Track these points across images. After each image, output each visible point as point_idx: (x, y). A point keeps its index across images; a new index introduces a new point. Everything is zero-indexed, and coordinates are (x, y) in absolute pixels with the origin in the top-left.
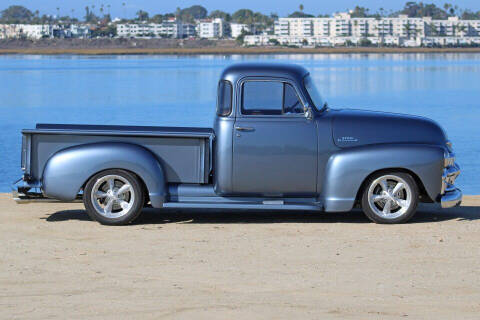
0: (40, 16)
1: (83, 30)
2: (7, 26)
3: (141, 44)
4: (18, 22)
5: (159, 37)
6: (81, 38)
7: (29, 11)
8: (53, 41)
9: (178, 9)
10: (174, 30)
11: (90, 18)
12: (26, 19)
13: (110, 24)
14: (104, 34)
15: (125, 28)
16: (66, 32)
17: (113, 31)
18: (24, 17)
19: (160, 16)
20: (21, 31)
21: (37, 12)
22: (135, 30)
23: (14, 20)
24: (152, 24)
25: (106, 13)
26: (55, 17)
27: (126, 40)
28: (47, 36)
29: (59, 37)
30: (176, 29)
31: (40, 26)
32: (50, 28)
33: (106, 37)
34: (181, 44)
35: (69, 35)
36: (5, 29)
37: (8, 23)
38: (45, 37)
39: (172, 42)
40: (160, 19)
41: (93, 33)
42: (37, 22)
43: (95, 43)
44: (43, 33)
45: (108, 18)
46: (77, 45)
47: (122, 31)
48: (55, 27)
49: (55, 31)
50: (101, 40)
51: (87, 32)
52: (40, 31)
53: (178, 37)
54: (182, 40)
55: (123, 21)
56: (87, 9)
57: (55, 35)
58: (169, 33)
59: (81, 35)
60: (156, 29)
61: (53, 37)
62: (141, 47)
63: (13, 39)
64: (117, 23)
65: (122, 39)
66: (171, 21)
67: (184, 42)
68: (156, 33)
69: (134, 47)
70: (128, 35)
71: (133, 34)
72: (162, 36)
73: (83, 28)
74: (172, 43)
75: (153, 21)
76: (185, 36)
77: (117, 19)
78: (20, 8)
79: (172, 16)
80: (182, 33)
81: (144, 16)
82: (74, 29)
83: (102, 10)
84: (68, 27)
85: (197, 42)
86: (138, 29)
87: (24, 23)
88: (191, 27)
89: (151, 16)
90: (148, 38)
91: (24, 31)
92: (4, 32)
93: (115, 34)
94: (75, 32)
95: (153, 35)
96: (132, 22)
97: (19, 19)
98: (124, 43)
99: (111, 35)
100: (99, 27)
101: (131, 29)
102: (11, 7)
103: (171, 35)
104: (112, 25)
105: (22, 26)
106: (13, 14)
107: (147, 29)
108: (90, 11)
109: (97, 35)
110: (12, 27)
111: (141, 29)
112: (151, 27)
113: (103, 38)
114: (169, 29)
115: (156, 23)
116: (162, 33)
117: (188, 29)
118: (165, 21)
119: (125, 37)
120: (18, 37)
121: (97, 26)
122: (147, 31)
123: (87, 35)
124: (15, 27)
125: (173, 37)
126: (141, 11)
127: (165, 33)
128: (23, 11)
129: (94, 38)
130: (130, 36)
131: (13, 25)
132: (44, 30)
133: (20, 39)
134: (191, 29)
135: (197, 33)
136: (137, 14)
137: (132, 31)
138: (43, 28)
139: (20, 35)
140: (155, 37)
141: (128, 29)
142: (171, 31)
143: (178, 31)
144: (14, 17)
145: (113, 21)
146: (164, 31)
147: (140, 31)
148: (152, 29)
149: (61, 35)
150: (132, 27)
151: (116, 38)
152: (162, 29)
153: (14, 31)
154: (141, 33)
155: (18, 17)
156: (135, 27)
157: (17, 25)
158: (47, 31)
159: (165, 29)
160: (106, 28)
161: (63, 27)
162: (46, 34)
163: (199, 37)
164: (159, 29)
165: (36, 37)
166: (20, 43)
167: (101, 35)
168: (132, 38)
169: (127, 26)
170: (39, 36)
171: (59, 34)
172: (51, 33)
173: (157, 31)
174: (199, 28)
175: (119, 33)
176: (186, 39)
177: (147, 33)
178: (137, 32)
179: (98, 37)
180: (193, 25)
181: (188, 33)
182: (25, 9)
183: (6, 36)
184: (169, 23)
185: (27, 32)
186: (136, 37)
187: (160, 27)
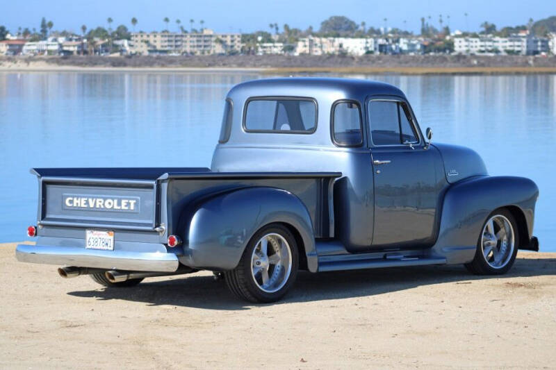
0: (367, 28)
1: (414, 45)
2: (324, 40)
3: (482, 61)
4: (338, 36)
5: (504, 54)
6: (412, 54)
7: (352, 23)
8: (379, 58)
9: (531, 20)
10: (522, 46)
11: (426, 32)
12: (348, 32)
13: (448, 38)
14: (439, 50)
15: (464, 43)
16: (393, 47)
17: (450, 46)
18: (347, 30)
19: (511, 28)
20: (341, 46)
21: (363, 24)
22: (476, 45)
23: (334, 32)
24: (497, 38)
26: (382, 29)
27: (464, 57)
28: (371, 52)
29: (385, 53)
30: (525, 44)
31: (364, 40)
32: (376, 42)
33: (441, 53)
34: (531, 62)
35: (398, 51)
36: (321, 43)
37: (326, 36)
38: (369, 52)
39: (519, 59)
40: (508, 32)
41: (426, 49)
42: (361, 35)
43: (428, 61)
44: (366, 48)
45: (447, 31)
46: (407, 62)
47: (460, 46)
48: (381, 41)
49: (381, 46)
50: (434, 57)
51: (418, 47)
52: (364, 45)
53: (528, 53)
54: (532, 57)
55: (464, 35)
56: (423, 20)
57: (381, 51)
58: (517, 49)
59: (411, 51)
60: (502, 44)
61: (378, 53)
62: (483, 65)
63: (331, 56)
64: (457, 36)
65: (460, 57)
66: (522, 34)
67: (535, 60)
68: (501, 49)
69: (474, 66)
70: (468, 51)
71: (474, 50)
72: (508, 52)
73: (415, 42)
74: (519, 61)
75: (499, 35)
76: (536, 52)
77: (458, 33)
78: (342, 19)
79: (524, 28)
80: (532, 49)
81: (490, 29)
83: (441, 21)
84: (398, 41)
85: (550, 59)
86: (479, 43)
87: (346, 36)
88: (543, 41)
90: (492, 55)
91: (345, 46)
92: (321, 47)
93: (452, 50)
94: (405, 47)
95: (497, 51)
96: (475, 36)
97: (342, 33)
98: (462, 61)
99: (448, 51)
100: (434, 42)
101: (471, 44)
102: (331, 18)
103: (519, 52)
104: (450, 40)
105: (342, 40)
106: (333, 26)
107: (490, 43)
108: (425, 23)
109: (431, 51)
110: (330, 41)
111: (483, 44)
112: (495, 42)
113: (438, 54)
114: (517, 43)
115: (501, 37)
116: (508, 48)
117: (539, 44)
118: (514, 34)
119: (464, 54)
120: (337, 53)
121: (431, 41)
122: (490, 46)
123: (419, 51)
124: (334, 41)
125: (521, 54)
126: (486, 23)
127: (511, 48)
128: (346, 23)
129: (427, 55)
130: (470, 52)
131: (332, 39)
132: (368, 45)
133: (339, 56)
134: (544, 44)
135: (549, 49)
136: (482, 26)
137: (472, 47)
138: (367, 43)
139: (339, 51)
140: (500, 54)
141: (467, 43)
142: (519, 46)
143: (527, 47)
144: (335, 29)
145: (452, 34)
146: (511, 46)
147: (482, 46)
148: (496, 44)
149: (388, 51)
150: (472, 42)
151: (453, 54)
152: (509, 44)
153: (333, 46)
154: (483, 49)
155: (339, 29)
156: (476, 42)
157: (336, 39)
158: (371, 46)
159: (511, 43)
160: (442, 43)
161: (390, 41)
162: (370, 49)
163: (553, 54)
164: (505, 44)
165: (358, 53)
166: (340, 60)
167: (435, 51)
168: (472, 55)
169: (467, 41)
170: (362, 52)
171: (386, 50)
172: (375, 49)
173: (503, 47)
174: (553, 44)
175: (457, 49)
176: (537, 56)
177: (490, 48)
178: (479, 48)
179: (432, 54)
180: (546, 39)
181: (539, 49)
182: (348, 20)
183: (323, 52)
184: (520, 37)
185: (348, 47)
186: (478, 54)
187: (506, 42)
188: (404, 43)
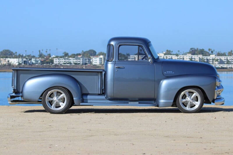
0: (18, 54)
1: (38, 61)
3: (65, 67)
4: (7, 57)
6: (37, 65)
7: (12, 52)
9: (83, 51)
11: (41, 56)
12: (11, 56)
13: (50, 58)
14: (47, 63)
15: (57, 60)
16: (29, 62)
17: (52, 61)
18: (10, 55)
19: (74, 54)
20: (8, 61)
21: (16, 53)
22: (62, 61)
23: (5, 56)
24: (71, 58)
25: (48, 53)
26: (24, 55)
27: (58, 66)
29: (26, 64)
30: (81, 60)
31: (18, 59)
32: (22, 60)
33: (49, 64)
34: (84, 68)
35: (31, 63)
37: (2, 58)
38: (20, 64)
40: (74, 56)
41: (42, 62)
42: (16, 57)
44: (19, 62)
45: (50, 55)
47: (56, 61)
48: (24, 59)
49: (24, 61)
51: (39, 62)
52: (17, 61)
53: (83, 64)
54: (84, 66)
55: (57, 57)
56: (40, 51)
57: (24, 63)
58: (78, 62)
59: (37, 63)
60: (72, 60)
61: (23, 64)
63: (5, 65)
64: (54, 58)
65: (56, 66)
66: (79, 57)
67: (86, 67)
68: (72, 62)
70: (59, 63)
71: (61, 63)
72: (75, 64)
73: (38, 60)
74: (80, 67)
75: (71, 57)
76: (86, 64)
77: (54, 56)
78: (8, 51)
79: (80, 54)
80: (84, 62)
81: (66, 55)
82: (33, 61)
83: (46, 52)
84: (31, 59)
85: (91, 67)
86: (63, 60)
87: (10, 58)
88: (88, 59)
89: (70, 55)
90: (68, 65)
91: (10, 62)
93: (53, 63)
94: (34, 62)
95: (71, 63)
96: (61, 57)
97: (7, 56)
99: (51, 63)
100: (45, 60)
101: (60, 61)
102: (3, 50)
103: (79, 63)
104: (51, 59)
105: (9, 59)
106: (4, 53)
107: (68, 60)
108: (41, 52)
109: (44, 63)
110: (4, 59)
111: (65, 60)
112: (70, 60)
113: (47, 65)
114: (78, 60)
115: (72, 58)
116: (75, 62)
117: (87, 60)
118: (76, 57)
119: (57, 64)
120: (7, 64)
121: (44, 59)
122: (68, 61)
123: (39, 63)
124: (6, 60)
125: (80, 64)
126: (65, 52)
127: (76, 62)
128: (9, 52)
129: (43, 65)
130: (60, 64)
131: (5, 58)
132: (19, 61)
133: (8, 65)
134: (89, 60)
135: (91, 62)
136: (63, 53)
137: (61, 62)
138: (19, 60)
139: (8, 63)
140: (72, 64)
141: (59, 60)
142: (79, 61)
143: (83, 62)
144: (5, 55)
145: (52, 57)
146: (76, 61)
147: (64, 61)
148: (70, 61)
149: (27, 63)
150: (61, 60)
151: (53, 64)
152: (75, 60)
153: (5, 62)
154: (65, 62)
155: (7, 55)
156: (62, 60)
157: (7, 59)
158: (20, 61)
159: (76, 60)
160: (49, 60)
161: (28, 59)
162: (20, 63)
163: (93, 64)
164: (74, 61)
165: (15, 64)
166: (8, 67)
167: (46, 63)
168: (61, 65)
169: (59, 59)
170: (17, 64)
171: (26, 63)
172: (22, 63)
173: (73, 62)
174: (93, 60)
175: (55, 62)
176: (86, 65)
177: (68, 62)
178: (63, 62)
179: (45, 64)
180: (90, 58)
181: (87, 62)
182: (10, 51)
183: (2, 64)
184: (79, 58)
185: (11, 62)
186: (63, 64)
187: (74, 60)
188: (34, 60)
